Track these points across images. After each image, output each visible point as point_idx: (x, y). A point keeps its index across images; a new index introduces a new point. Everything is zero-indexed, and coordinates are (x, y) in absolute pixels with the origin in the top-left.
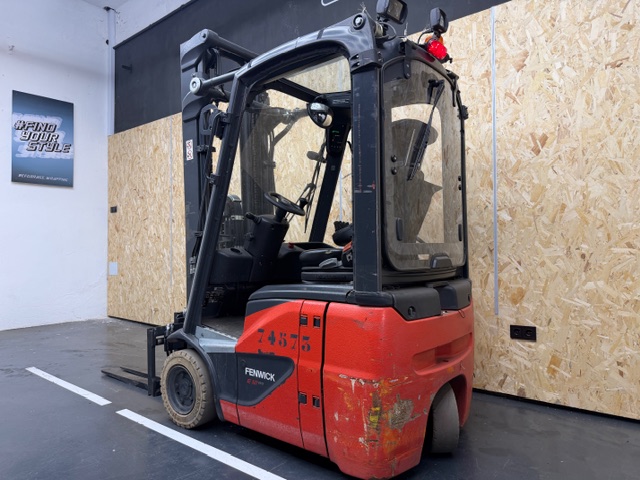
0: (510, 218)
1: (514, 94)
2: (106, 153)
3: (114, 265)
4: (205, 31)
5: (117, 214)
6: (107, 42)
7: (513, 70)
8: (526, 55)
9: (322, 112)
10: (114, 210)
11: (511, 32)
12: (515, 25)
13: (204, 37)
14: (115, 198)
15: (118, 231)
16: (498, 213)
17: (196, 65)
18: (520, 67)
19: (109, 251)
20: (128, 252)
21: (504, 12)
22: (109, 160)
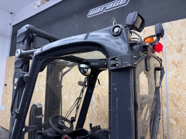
0: (176, 123)
1: (176, 63)
2: (6, 64)
3: (4, 106)
4: (28, 25)
5: (6, 87)
6: (10, 24)
7: (176, 52)
8: (182, 45)
9: (86, 68)
10: (6, 85)
11: (174, 34)
12: (176, 32)
13: (27, 28)
14: (7, 81)
15: (6, 93)
16: (169, 119)
17: (23, 41)
18: (180, 51)
19: (3, 101)
20: (9, 102)
21: (170, 25)
22: (6, 66)
